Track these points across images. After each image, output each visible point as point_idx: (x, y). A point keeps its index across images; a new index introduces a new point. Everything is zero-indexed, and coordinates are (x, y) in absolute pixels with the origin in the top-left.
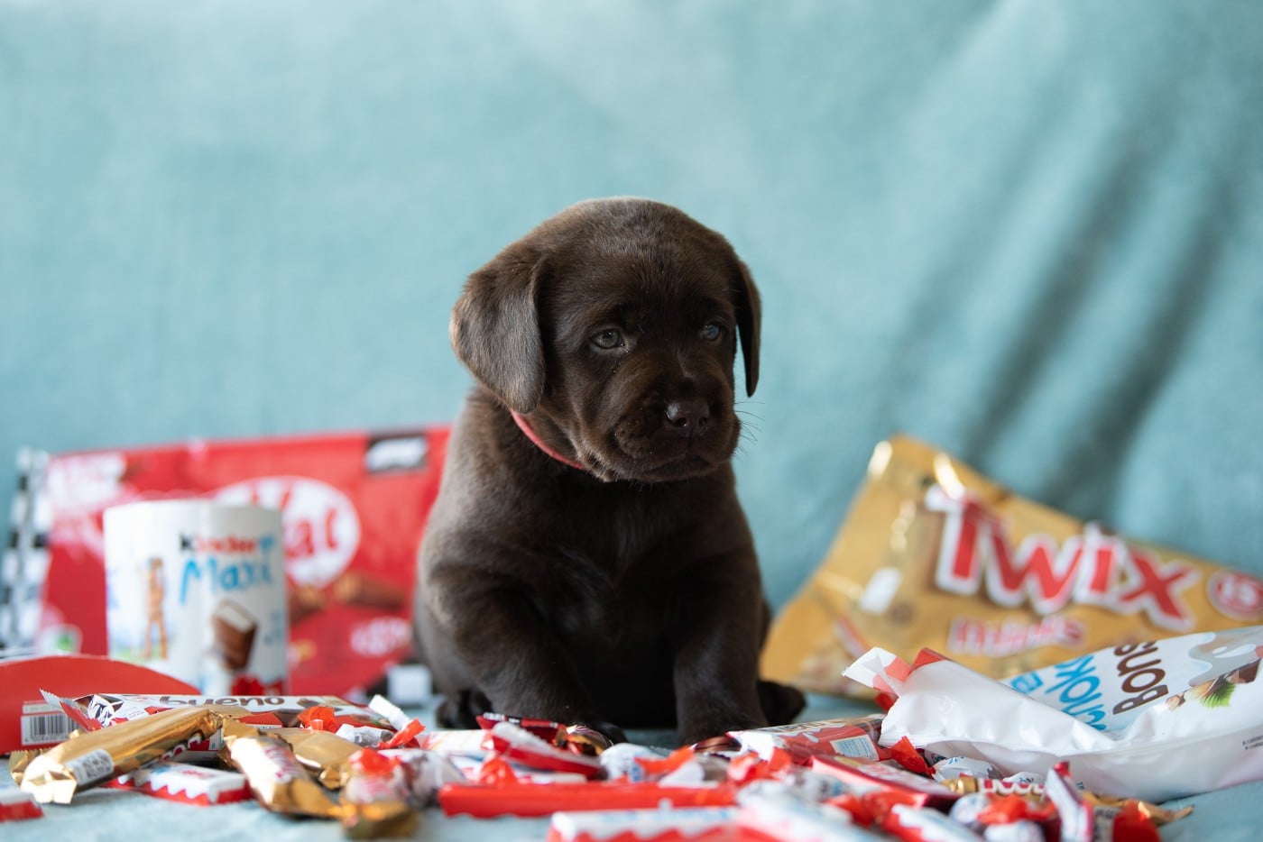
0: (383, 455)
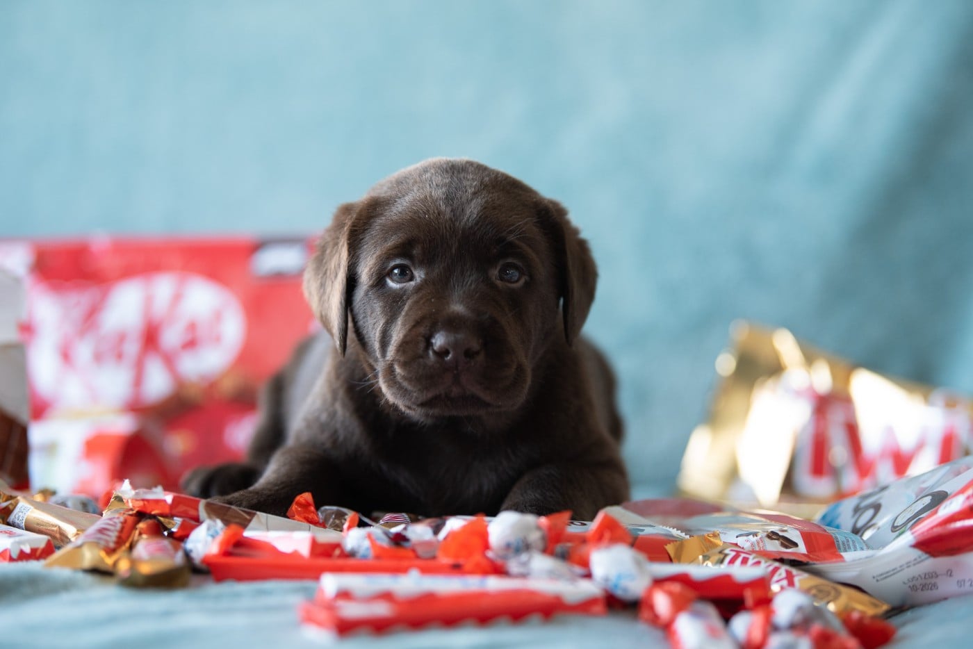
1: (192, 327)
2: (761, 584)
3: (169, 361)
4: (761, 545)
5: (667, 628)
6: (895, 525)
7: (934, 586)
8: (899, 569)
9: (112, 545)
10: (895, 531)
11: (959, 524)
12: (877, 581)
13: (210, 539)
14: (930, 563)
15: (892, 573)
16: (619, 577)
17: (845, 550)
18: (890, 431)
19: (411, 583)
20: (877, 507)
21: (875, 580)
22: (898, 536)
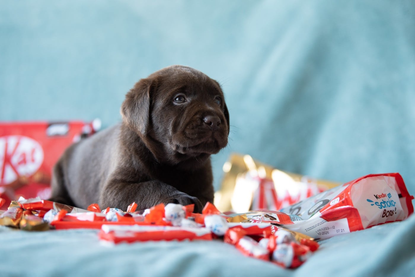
0: (54, 130)
1: (24, 155)
2: (268, 229)
3: (14, 169)
4: (263, 219)
5: (236, 245)
6: (309, 212)
7: (328, 232)
8: (315, 226)
9: (15, 218)
10: (310, 215)
11: (338, 208)
12: (307, 231)
13: (53, 216)
14: (327, 224)
15: (312, 228)
16: (216, 226)
17: (294, 221)
18: (287, 192)
19: (136, 228)
20: (299, 208)
21: (306, 231)
22: (312, 216)
